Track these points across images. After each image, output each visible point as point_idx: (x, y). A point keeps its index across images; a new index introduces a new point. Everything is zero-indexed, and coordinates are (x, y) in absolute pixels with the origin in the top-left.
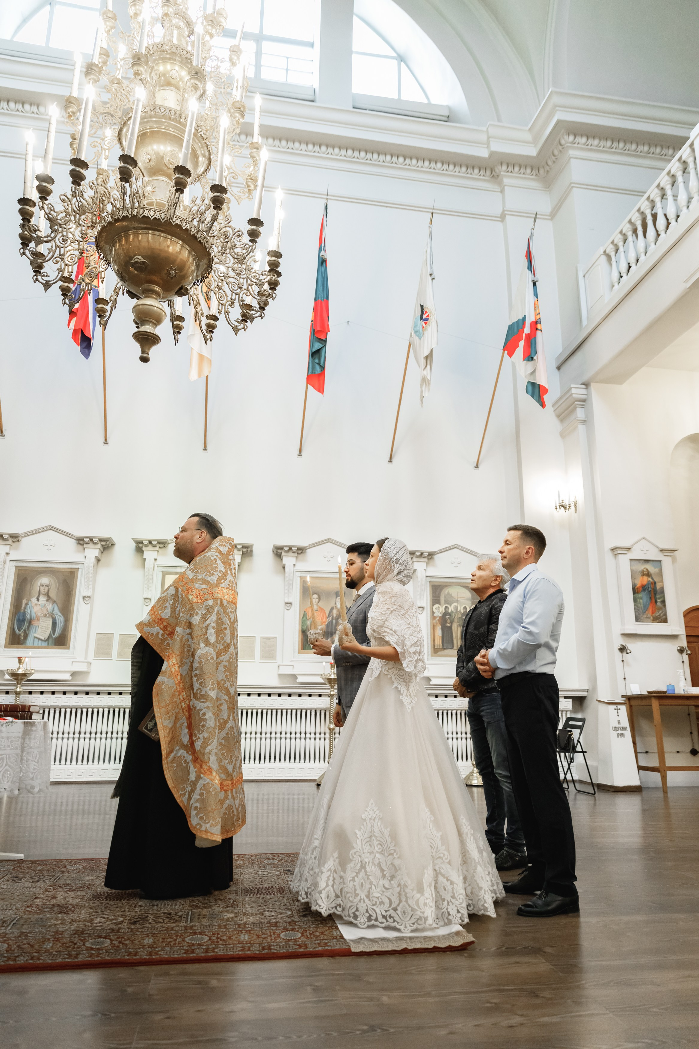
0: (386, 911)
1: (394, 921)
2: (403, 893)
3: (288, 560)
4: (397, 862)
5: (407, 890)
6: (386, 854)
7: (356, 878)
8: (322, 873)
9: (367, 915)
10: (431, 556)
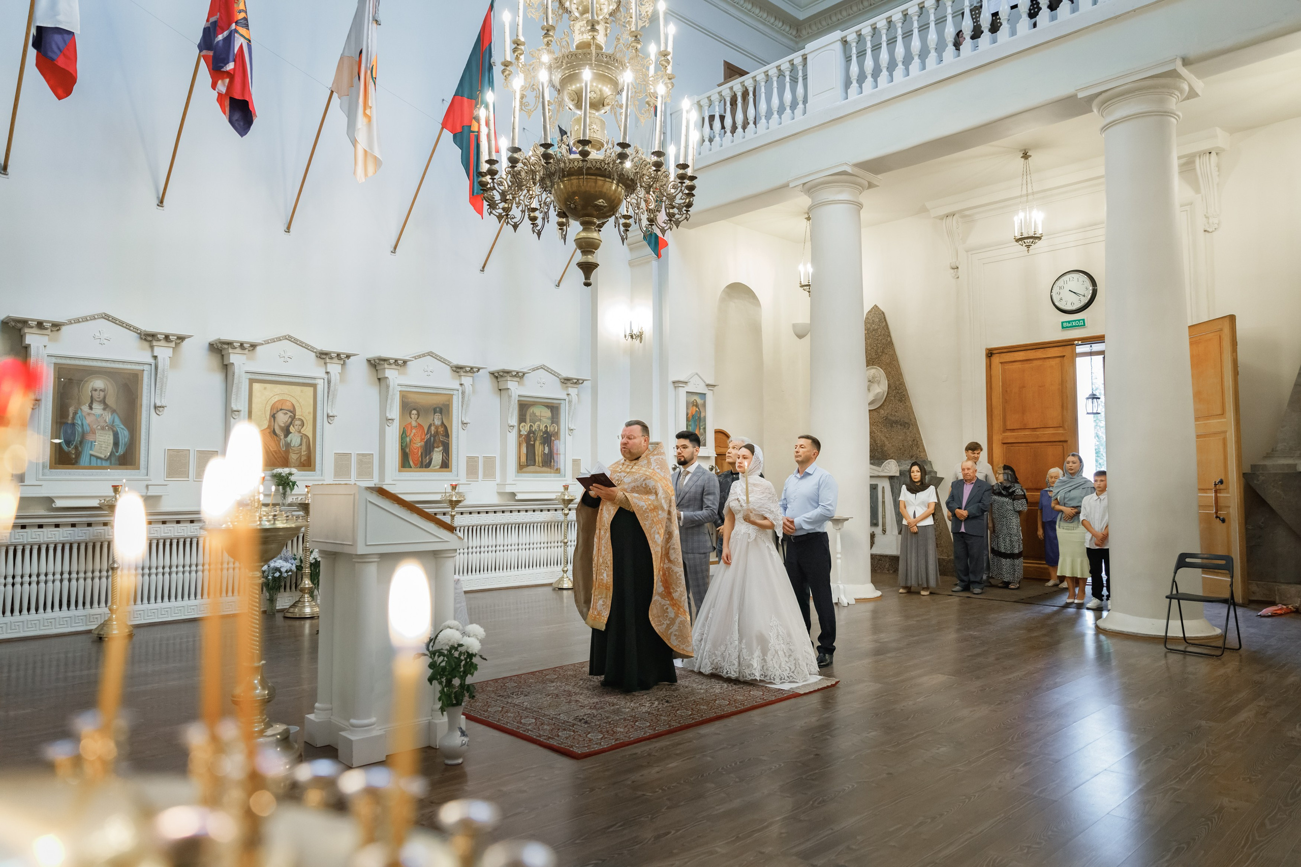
0: (789, 674)
1: (793, 678)
3: (391, 373)
4: (792, 648)
6: (786, 644)
7: (773, 659)
8: (753, 659)
9: (780, 677)
10: (523, 375)
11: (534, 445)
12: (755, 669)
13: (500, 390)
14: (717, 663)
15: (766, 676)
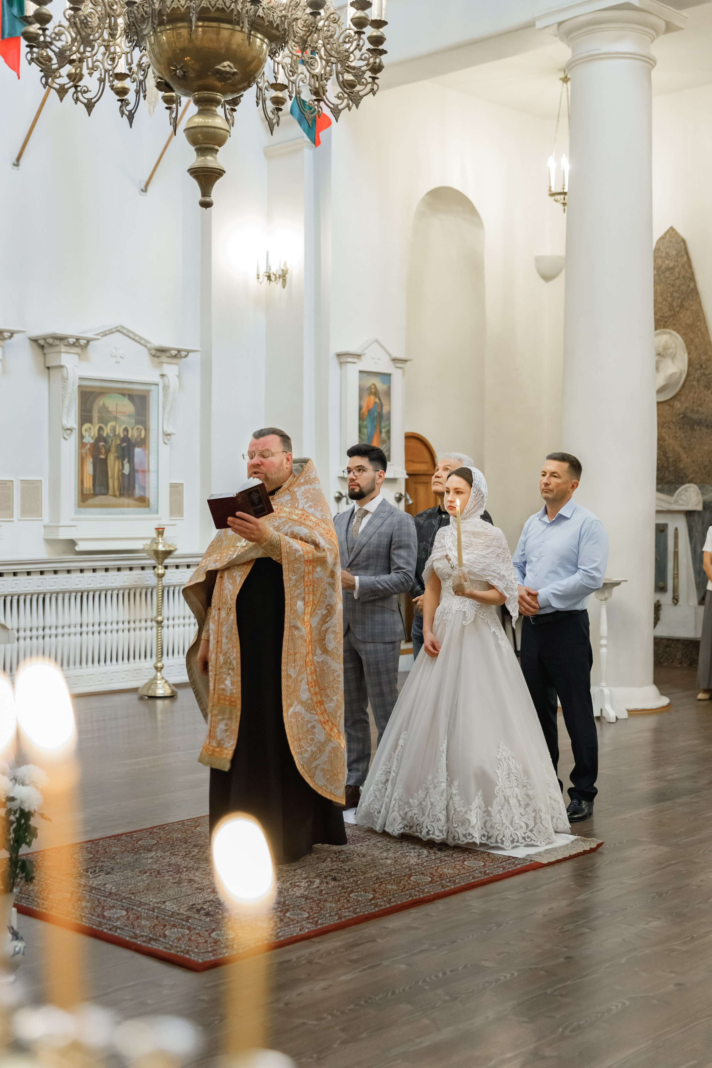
0: (525, 833)
1: (532, 840)
2: (538, 817)
4: (530, 792)
5: (541, 814)
6: (521, 787)
7: (502, 811)
8: (471, 810)
9: (511, 839)
10: (87, 344)
11: (106, 459)
12: (473, 827)
13: (48, 368)
14: (412, 817)
15: (489, 838)
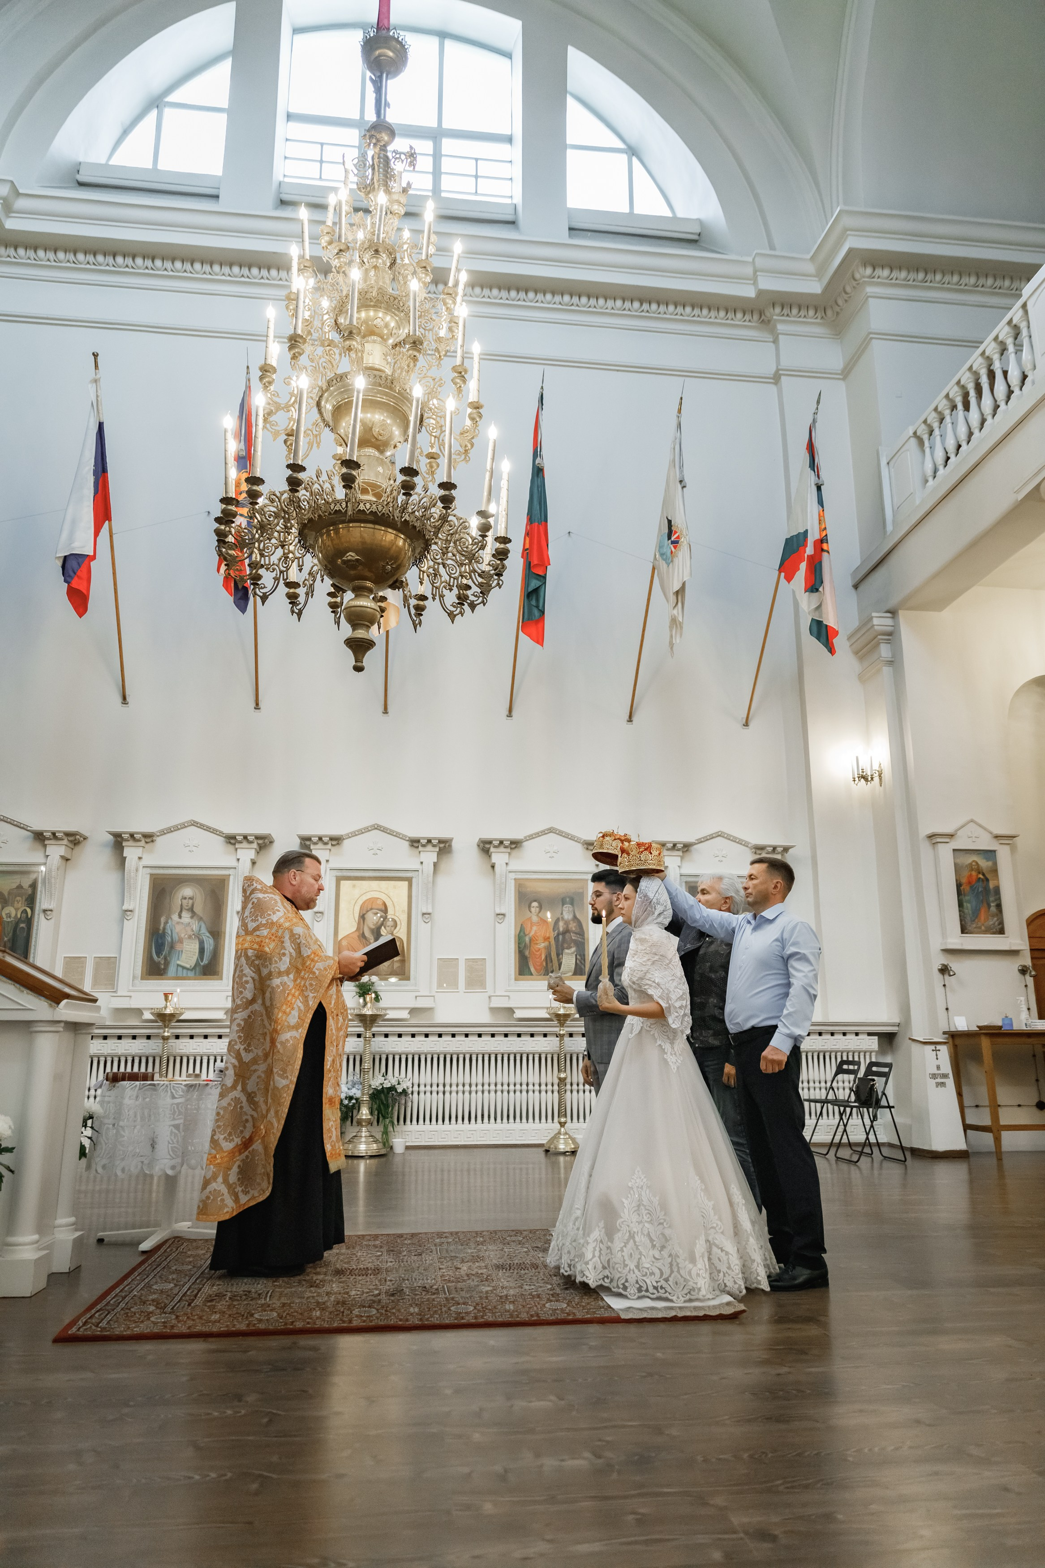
1: (666, 1292)
2: (675, 1264)
3: (499, 857)
7: (624, 1249)
10: (687, 847)
